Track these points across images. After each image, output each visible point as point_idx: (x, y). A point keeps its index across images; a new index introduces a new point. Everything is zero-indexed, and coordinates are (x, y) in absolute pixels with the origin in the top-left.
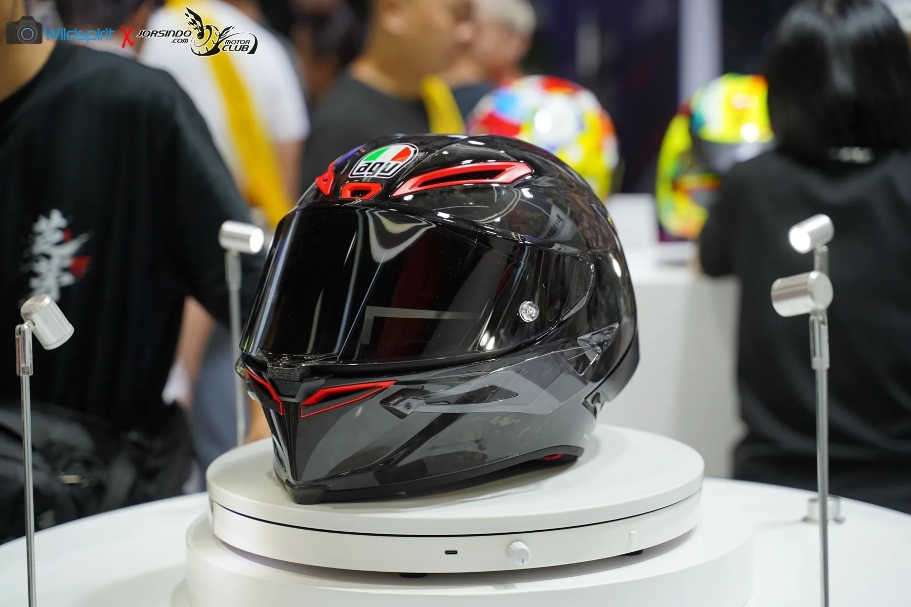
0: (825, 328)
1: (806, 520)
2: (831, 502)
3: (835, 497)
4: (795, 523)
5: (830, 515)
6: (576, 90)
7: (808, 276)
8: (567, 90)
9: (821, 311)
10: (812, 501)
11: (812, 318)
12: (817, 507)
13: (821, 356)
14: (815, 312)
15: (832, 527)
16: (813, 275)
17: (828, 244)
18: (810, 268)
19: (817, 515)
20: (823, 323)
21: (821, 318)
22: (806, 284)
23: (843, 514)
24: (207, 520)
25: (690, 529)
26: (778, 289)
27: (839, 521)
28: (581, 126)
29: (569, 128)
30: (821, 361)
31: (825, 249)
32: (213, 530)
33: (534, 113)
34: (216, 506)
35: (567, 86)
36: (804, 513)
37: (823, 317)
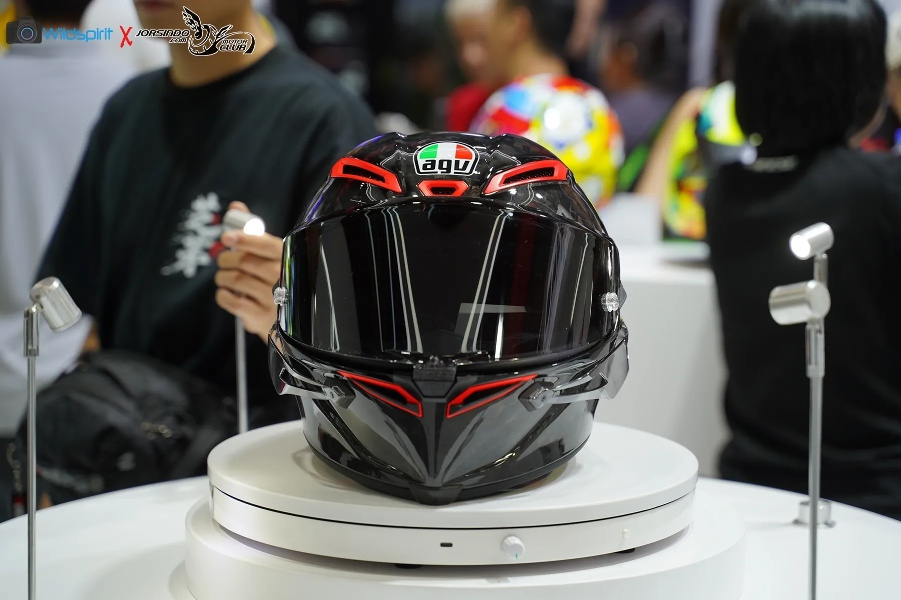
0: (821, 338)
1: (797, 522)
2: (822, 506)
3: (826, 501)
4: (786, 525)
5: (820, 518)
6: (585, 89)
7: (806, 286)
8: (577, 88)
9: (818, 321)
10: (803, 504)
11: (808, 327)
12: (808, 510)
13: (816, 364)
14: (813, 321)
15: (822, 531)
16: (812, 285)
17: (827, 252)
18: (810, 277)
19: (807, 518)
20: (820, 331)
21: (817, 327)
22: (804, 292)
23: (833, 518)
24: (206, 506)
25: (683, 529)
26: (777, 297)
27: (829, 524)
28: (590, 125)
29: (578, 126)
30: (816, 369)
31: (825, 256)
32: (213, 514)
33: (544, 109)
34: (216, 491)
35: (577, 85)
36: (795, 516)
37: (821, 326)
